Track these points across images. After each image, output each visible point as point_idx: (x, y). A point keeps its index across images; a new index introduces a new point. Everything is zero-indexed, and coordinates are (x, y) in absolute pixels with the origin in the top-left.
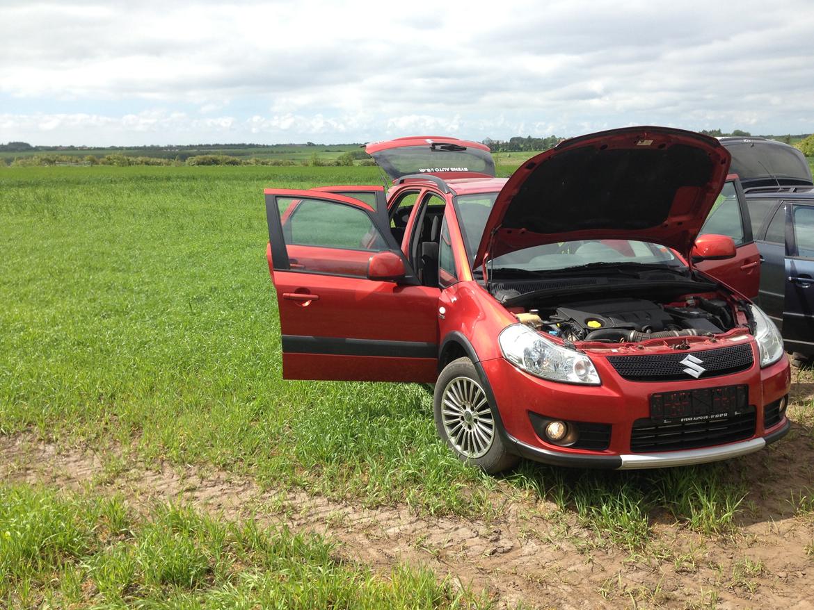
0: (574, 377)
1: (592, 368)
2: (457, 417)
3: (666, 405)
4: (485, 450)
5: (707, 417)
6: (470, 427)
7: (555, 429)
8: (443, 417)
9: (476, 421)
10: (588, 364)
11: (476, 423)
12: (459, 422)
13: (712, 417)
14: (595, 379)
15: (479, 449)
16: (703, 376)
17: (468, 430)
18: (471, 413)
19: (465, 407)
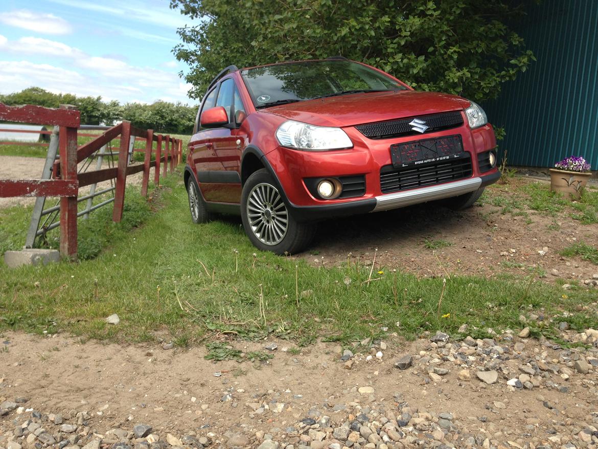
2: (259, 213)
3: (402, 153)
4: (278, 241)
5: (434, 160)
6: (268, 222)
8: (248, 211)
9: (273, 218)
11: (274, 220)
12: (260, 217)
13: (438, 159)
15: (274, 240)
17: (267, 224)
18: (271, 212)
19: (266, 206)
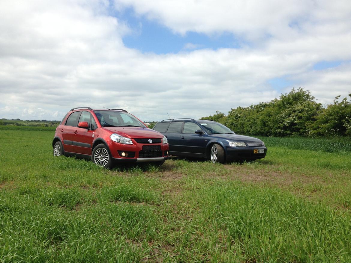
0: (127, 143)
1: (131, 141)
3: (145, 148)
5: (153, 151)
7: (123, 154)
10: (130, 141)
14: (132, 143)
16: (152, 143)
